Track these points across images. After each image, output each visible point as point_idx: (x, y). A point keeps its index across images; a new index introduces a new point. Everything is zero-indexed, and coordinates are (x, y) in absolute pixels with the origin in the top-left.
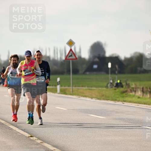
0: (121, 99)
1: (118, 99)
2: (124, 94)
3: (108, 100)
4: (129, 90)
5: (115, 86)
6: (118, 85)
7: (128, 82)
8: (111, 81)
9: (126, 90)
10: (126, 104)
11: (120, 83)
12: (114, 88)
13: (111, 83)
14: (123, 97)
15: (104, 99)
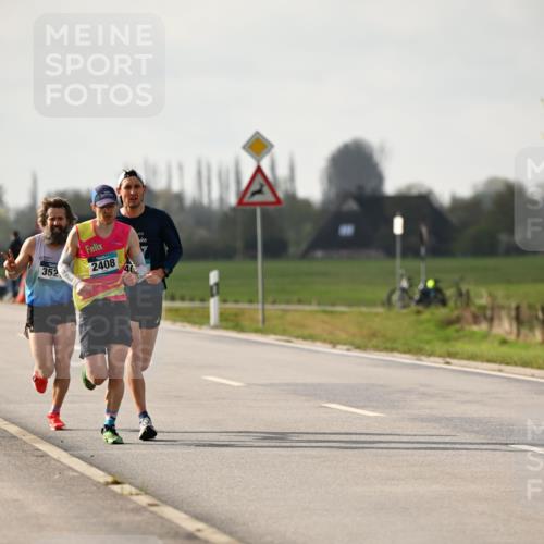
0: (440, 347)
1: (427, 347)
2: (451, 331)
3: (392, 350)
4: (468, 315)
5: (419, 302)
6: (427, 298)
7: (464, 288)
8: (405, 284)
9: (456, 313)
10: (457, 364)
11: (437, 289)
12: (414, 307)
13: (403, 290)
14: (447, 340)
15: (377, 349)
